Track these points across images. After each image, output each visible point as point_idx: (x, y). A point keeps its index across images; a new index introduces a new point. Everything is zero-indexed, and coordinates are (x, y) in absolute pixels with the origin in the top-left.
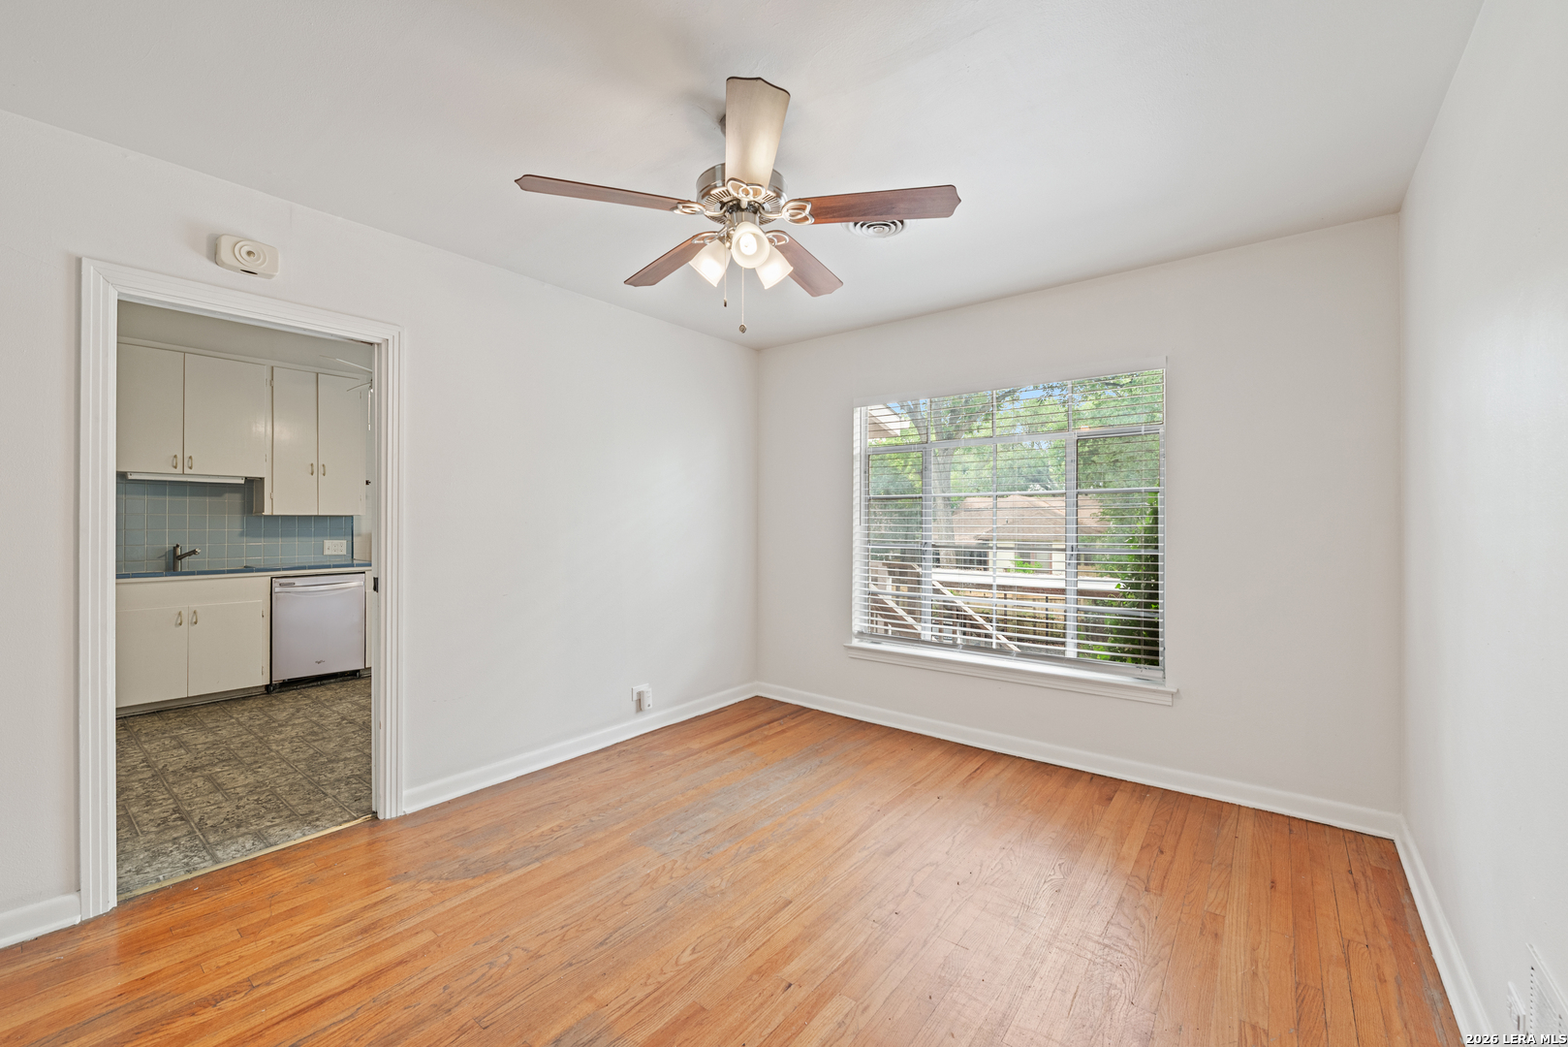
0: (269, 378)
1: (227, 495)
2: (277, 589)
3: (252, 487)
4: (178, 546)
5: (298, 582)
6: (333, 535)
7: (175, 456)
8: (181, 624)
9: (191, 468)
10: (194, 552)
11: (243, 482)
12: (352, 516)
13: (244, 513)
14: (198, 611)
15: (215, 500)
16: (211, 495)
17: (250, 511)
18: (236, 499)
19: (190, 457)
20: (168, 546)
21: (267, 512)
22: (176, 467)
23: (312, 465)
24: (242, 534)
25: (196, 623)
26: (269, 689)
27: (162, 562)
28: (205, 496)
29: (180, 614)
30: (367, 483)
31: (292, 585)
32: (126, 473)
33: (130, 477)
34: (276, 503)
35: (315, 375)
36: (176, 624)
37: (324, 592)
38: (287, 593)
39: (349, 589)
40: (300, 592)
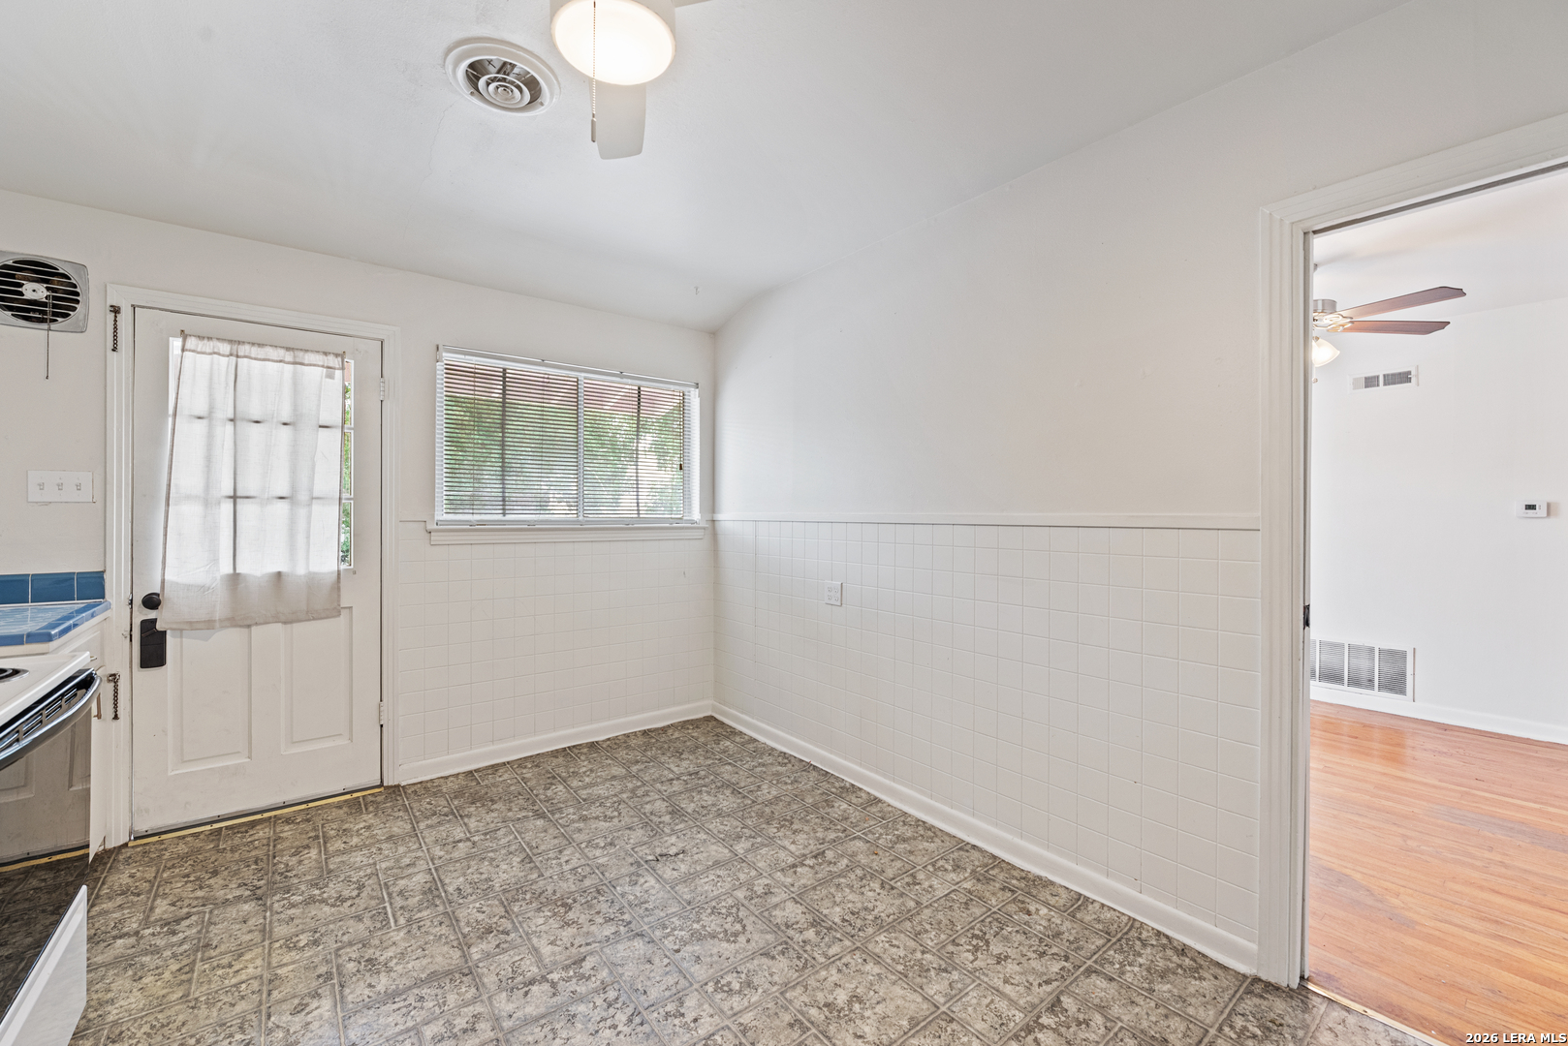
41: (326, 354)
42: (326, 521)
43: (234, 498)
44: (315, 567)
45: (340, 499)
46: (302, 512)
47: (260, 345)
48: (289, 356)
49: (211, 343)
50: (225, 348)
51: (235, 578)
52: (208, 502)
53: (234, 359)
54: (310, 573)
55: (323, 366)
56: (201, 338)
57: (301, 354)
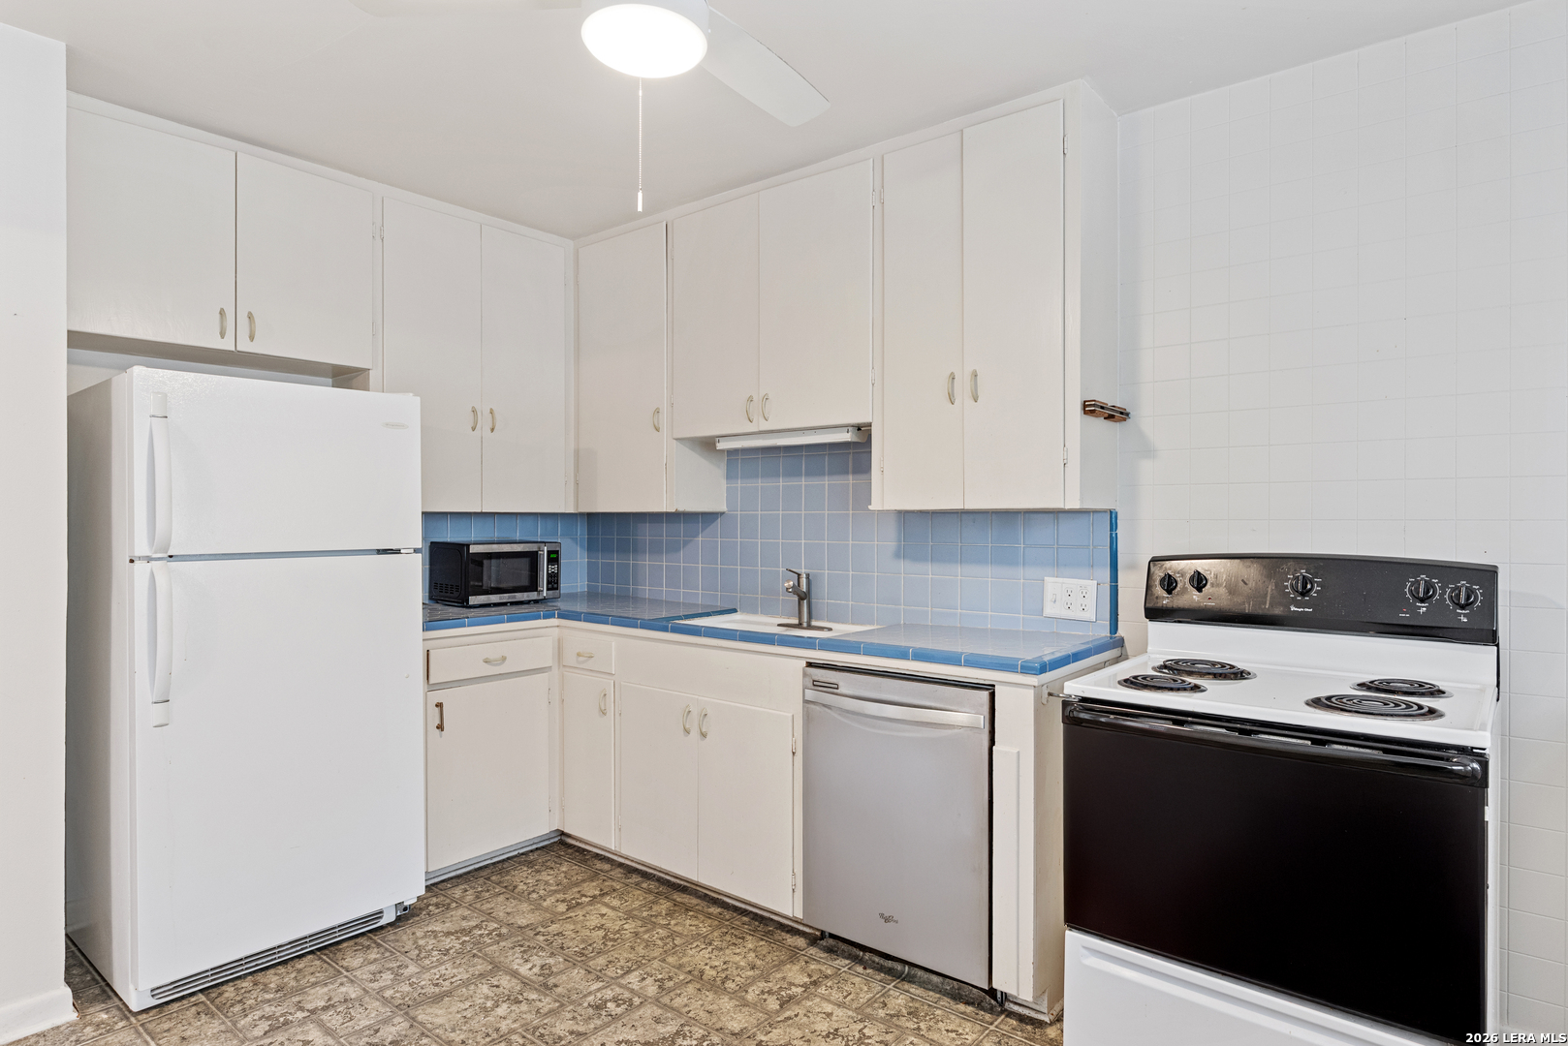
2: (809, 693)
5: (843, 683)
7: (750, 399)
8: (689, 732)
9: (767, 419)
14: (709, 711)
21: (875, 504)
22: (751, 420)
25: (706, 736)
29: (688, 709)
31: (833, 688)
37: (894, 725)
38: (824, 706)
39: (956, 731)
40: (848, 711)
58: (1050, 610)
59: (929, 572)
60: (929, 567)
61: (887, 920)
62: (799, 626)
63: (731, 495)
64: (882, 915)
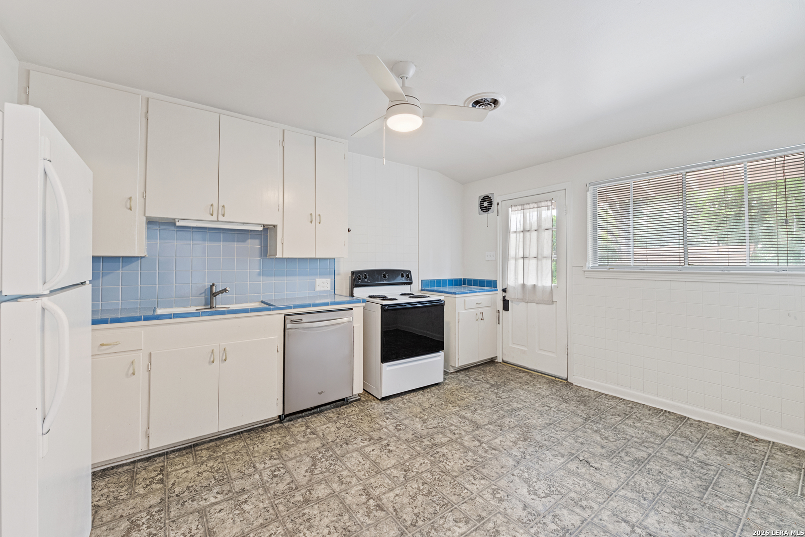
0: (282, 140)
1: (249, 241)
2: (288, 326)
3: (267, 233)
4: (213, 285)
5: (305, 318)
6: (322, 274)
7: (212, 205)
8: (213, 362)
9: (223, 215)
10: (225, 290)
11: (261, 229)
12: (334, 259)
13: (261, 256)
14: (227, 349)
15: (241, 245)
16: (238, 241)
17: (266, 255)
18: (254, 244)
19: (223, 206)
20: (207, 285)
21: (279, 255)
22: (212, 215)
23: (311, 214)
24: (259, 274)
25: (225, 360)
26: (281, 419)
27: (202, 298)
28: (234, 241)
29: (213, 352)
30: (349, 230)
31: (299, 321)
32: (175, 219)
33: (178, 224)
34: (285, 248)
35: (313, 138)
36: (209, 362)
37: (324, 328)
38: (296, 328)
39: (342, 325)
40: (306, 328)
41: (546, 201)
42: (548, 265)
43: (523, 258)
44: (544, 284)
45: (552, 257)
46: (539, 262)
47: (529, 204)
48: (536, 205)
49: (516, 207)
50: (519, 208)
51: (524, 285)
52: (516, 259)
53: (522, 211)
54: (544, 286)
55: (546, 206)
56: (515, 206)
57: (539, 203)
58: (318, 289)
59: (274, 280)
60: (274, 278)
61: (320, 393)
62: (211, 308)
63: (150, 248)
64: (319, 393)
